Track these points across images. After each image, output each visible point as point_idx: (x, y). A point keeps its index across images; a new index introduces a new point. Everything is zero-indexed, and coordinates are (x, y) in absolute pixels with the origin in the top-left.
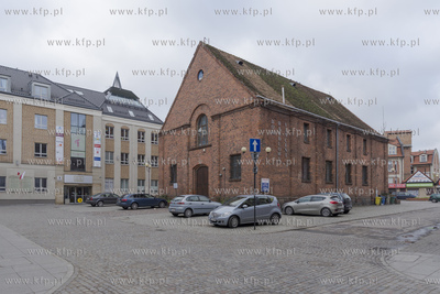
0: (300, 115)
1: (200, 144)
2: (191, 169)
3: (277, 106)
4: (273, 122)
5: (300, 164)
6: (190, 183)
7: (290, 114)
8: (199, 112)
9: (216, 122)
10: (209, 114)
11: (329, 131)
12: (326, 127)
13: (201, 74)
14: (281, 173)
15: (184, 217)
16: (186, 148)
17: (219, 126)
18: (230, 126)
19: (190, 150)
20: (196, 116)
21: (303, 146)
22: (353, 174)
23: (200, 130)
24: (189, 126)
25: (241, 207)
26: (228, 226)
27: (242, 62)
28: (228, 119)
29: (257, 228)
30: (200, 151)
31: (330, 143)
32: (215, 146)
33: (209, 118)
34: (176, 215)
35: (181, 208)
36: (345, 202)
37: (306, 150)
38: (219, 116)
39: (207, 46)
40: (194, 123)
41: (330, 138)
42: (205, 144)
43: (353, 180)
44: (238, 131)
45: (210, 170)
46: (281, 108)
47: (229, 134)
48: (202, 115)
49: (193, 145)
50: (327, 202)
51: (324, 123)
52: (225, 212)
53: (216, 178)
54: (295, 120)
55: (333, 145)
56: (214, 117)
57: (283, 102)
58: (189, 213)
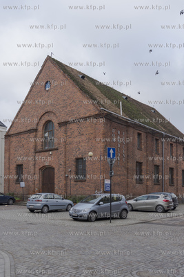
0: (136, 126)
1: (47, 148)
2: (37, 169)
3: (117, 118)
4: (114, 131)
5: (135, 168)
6: (36, 182)
7: (127, 125)
8: (46, 118)
9: (63, 128)
10: (55, 121)
11: (157, 140)
12: (154, 136)
13: (48, 85)
14: (120, 175)
15: (42, 212)
16: (33, 150)
17: (66, 132)
18: (76, 133)
19: (36, 152)
20: (43, 121)
21: (137, 152)
22: (175, 177)
23: (46, 135)
24: (36, 130)
25: (98, 204)
26: (88, 220)
27: (84, 77)
28: (74, 126)
29: (112, 221)
30: (47, 154)
31: (157, 150)
32: (62, 150)
33: (56, 125)
34: (32, 211)
35: (39, 205)
36: (174, 200)
37: (139, 156)
38: (66, 123)
39: (53, 59)
40: (40, 128)
41: (157, 146)
42: (51, 148)
43: (175, 182)
44: (83, 138)
45: (56, 171)
46: (120, 120)
47: (75, 140)
48: (49, 122)
49: (39, 148)
50: (161, 200)
51: (153, 133)
52: (85, 208)
53: (62, 178)
54: (131, 130)
55: (160, 152)
56: (60, 124)
57: (121, 114)
58: (46, 209)
